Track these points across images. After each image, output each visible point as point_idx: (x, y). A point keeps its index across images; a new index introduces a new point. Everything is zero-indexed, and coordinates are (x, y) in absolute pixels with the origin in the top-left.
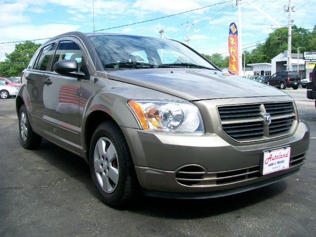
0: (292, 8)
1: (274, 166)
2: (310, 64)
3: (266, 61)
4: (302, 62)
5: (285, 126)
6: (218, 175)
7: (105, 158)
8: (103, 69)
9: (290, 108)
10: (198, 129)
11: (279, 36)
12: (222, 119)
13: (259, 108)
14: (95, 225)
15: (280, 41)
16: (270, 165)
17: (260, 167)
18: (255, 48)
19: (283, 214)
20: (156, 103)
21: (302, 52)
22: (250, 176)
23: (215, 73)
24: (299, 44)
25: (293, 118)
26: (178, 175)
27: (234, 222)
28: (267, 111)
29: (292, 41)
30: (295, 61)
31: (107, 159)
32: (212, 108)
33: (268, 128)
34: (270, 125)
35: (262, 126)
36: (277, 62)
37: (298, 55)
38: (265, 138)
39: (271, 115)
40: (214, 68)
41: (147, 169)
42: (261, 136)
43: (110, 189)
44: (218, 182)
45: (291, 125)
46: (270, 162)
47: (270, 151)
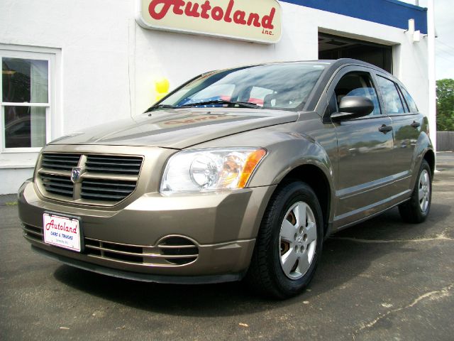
1: (58, 238)
47: (50, 215)
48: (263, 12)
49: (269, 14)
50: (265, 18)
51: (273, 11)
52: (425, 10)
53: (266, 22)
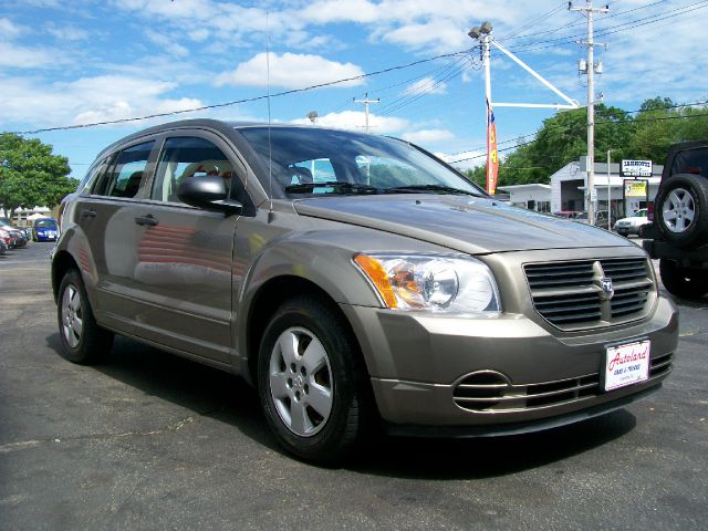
0: (595, 67)
1: (623, 375)
2: (634, 185)
3: (538, 179)
4: (617, 181)
5: (637, 303)
6: (530, 390)
7: (298, 369)
8: (283, 196)
9: (643, 270)
10: (491, 307)
11: (566, 126)
12: (533, 287)
13: (591, 268)
14: (294, 494)
15: (570, 137)
16: (618, 372)
17: (600, 377)
18: (513, 151)
19: (642, 465)
20: (409, 260)
21: (617, 160)
22: (582, 393)
23: (494, 204)
24: (608, 143)
25: (648, 287)
26: (458, 392)
27: (555, 481)
28: (607, 274)
29: (595, 137)
30: (602, 180)
31: (303, 370)
32: (513, 266)
33: (608, 305)
34: (614, 299)
35: (598, 301)
36: (562, 183)
37: (610, 166)
38: (605, 323)
39: (614, 281)
40: (481, 194)
41: (396, 383)
42: (597, 319)
43: (309, 430)
44: (530, 403)
45: (645, 301)
46: (618, 367)
47: (616, 347)
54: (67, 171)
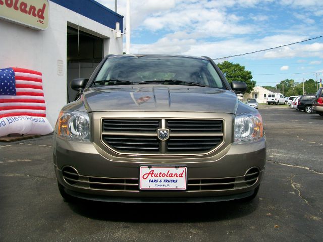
1: (158, 183)
10: (87, 137)
13: (159, 123)
32: (98, 119)
42: (156, 151)
46: (151, 178)
47: (150, 167)
48: (38, 7)
49: (42, 8)
50: (40, 10)
51: (44, 6)
52: (123, 17)
53: (40, 14)
54: (251, 78)
